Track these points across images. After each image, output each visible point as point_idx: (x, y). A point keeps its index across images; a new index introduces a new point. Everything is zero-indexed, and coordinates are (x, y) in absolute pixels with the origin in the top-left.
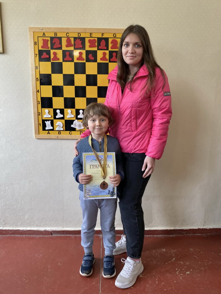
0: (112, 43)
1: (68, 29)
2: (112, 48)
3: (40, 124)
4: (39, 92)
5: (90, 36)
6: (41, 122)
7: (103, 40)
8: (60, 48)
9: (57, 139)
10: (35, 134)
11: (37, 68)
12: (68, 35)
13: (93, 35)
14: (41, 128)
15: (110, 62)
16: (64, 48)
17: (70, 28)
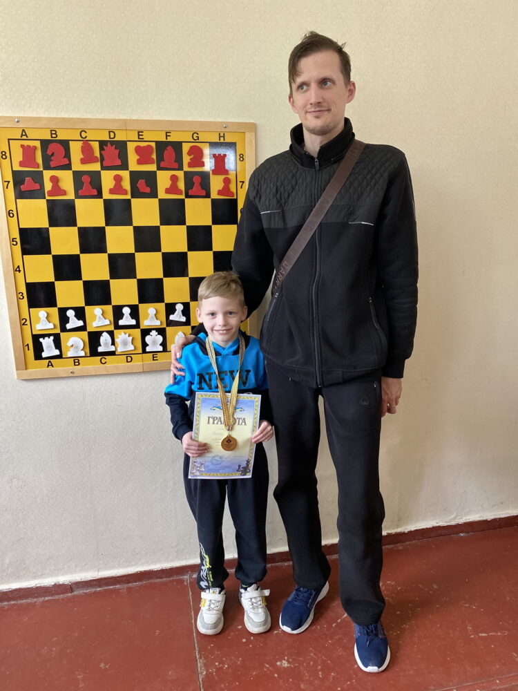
0: (189, 154)
1: (83, 121)
2: (190, 165)
3: (28, 345)
4: (19, 271)
5: (139, 138)
6: (30, 341)
7: (169, 148)
8: (68, 167)
9: (72, 376)
10: (17, 369)
11: (11, 215)
12: (84, 136)
13: (146, 136)
14: (31, 353)
15: (187, 196)
16: (77, 166)
17: (88, 119)
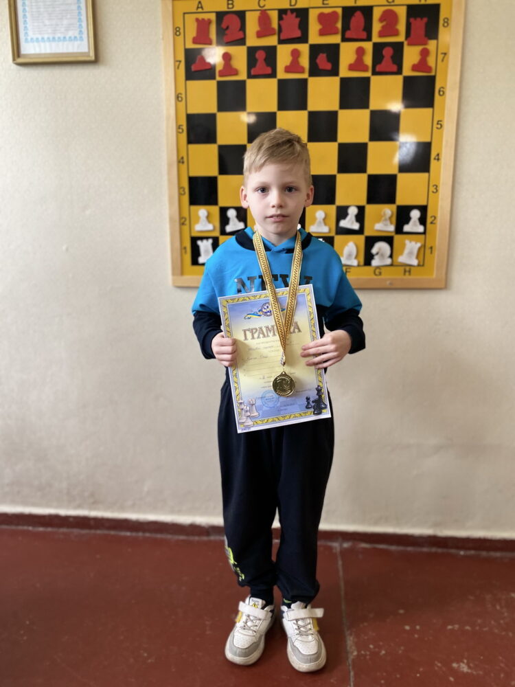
0: (381, 20)
2: (381, 34)
3: (185, 248)
4: (183, 162)
5: (323, 4)
6: (188, 244)
7: (358, 14)
8: (242, 41)
10: (174, 274)
11: (180, 99)
12: (262, 5)
14: (188, 257)
15: (375, 73)
16: (252, 41)
